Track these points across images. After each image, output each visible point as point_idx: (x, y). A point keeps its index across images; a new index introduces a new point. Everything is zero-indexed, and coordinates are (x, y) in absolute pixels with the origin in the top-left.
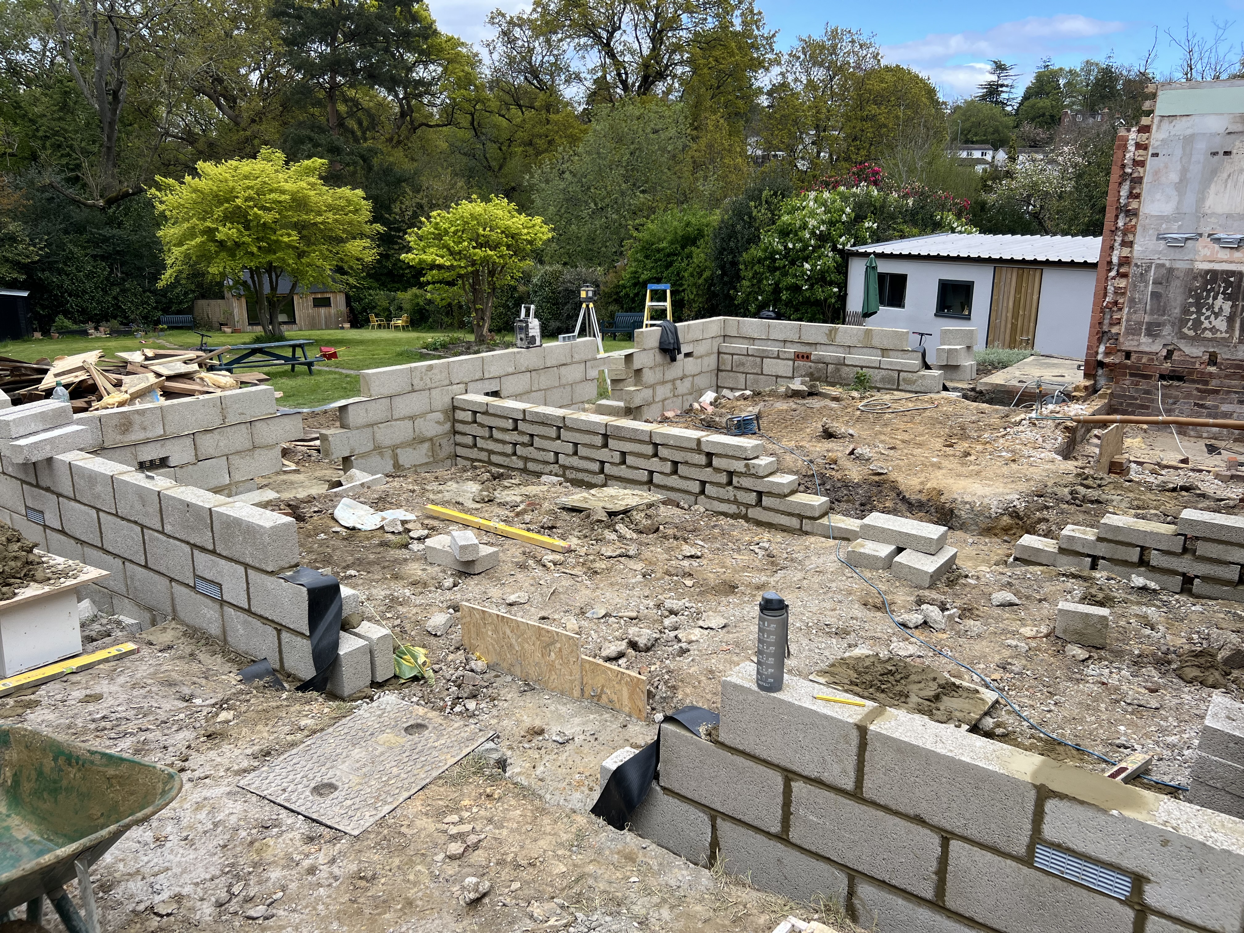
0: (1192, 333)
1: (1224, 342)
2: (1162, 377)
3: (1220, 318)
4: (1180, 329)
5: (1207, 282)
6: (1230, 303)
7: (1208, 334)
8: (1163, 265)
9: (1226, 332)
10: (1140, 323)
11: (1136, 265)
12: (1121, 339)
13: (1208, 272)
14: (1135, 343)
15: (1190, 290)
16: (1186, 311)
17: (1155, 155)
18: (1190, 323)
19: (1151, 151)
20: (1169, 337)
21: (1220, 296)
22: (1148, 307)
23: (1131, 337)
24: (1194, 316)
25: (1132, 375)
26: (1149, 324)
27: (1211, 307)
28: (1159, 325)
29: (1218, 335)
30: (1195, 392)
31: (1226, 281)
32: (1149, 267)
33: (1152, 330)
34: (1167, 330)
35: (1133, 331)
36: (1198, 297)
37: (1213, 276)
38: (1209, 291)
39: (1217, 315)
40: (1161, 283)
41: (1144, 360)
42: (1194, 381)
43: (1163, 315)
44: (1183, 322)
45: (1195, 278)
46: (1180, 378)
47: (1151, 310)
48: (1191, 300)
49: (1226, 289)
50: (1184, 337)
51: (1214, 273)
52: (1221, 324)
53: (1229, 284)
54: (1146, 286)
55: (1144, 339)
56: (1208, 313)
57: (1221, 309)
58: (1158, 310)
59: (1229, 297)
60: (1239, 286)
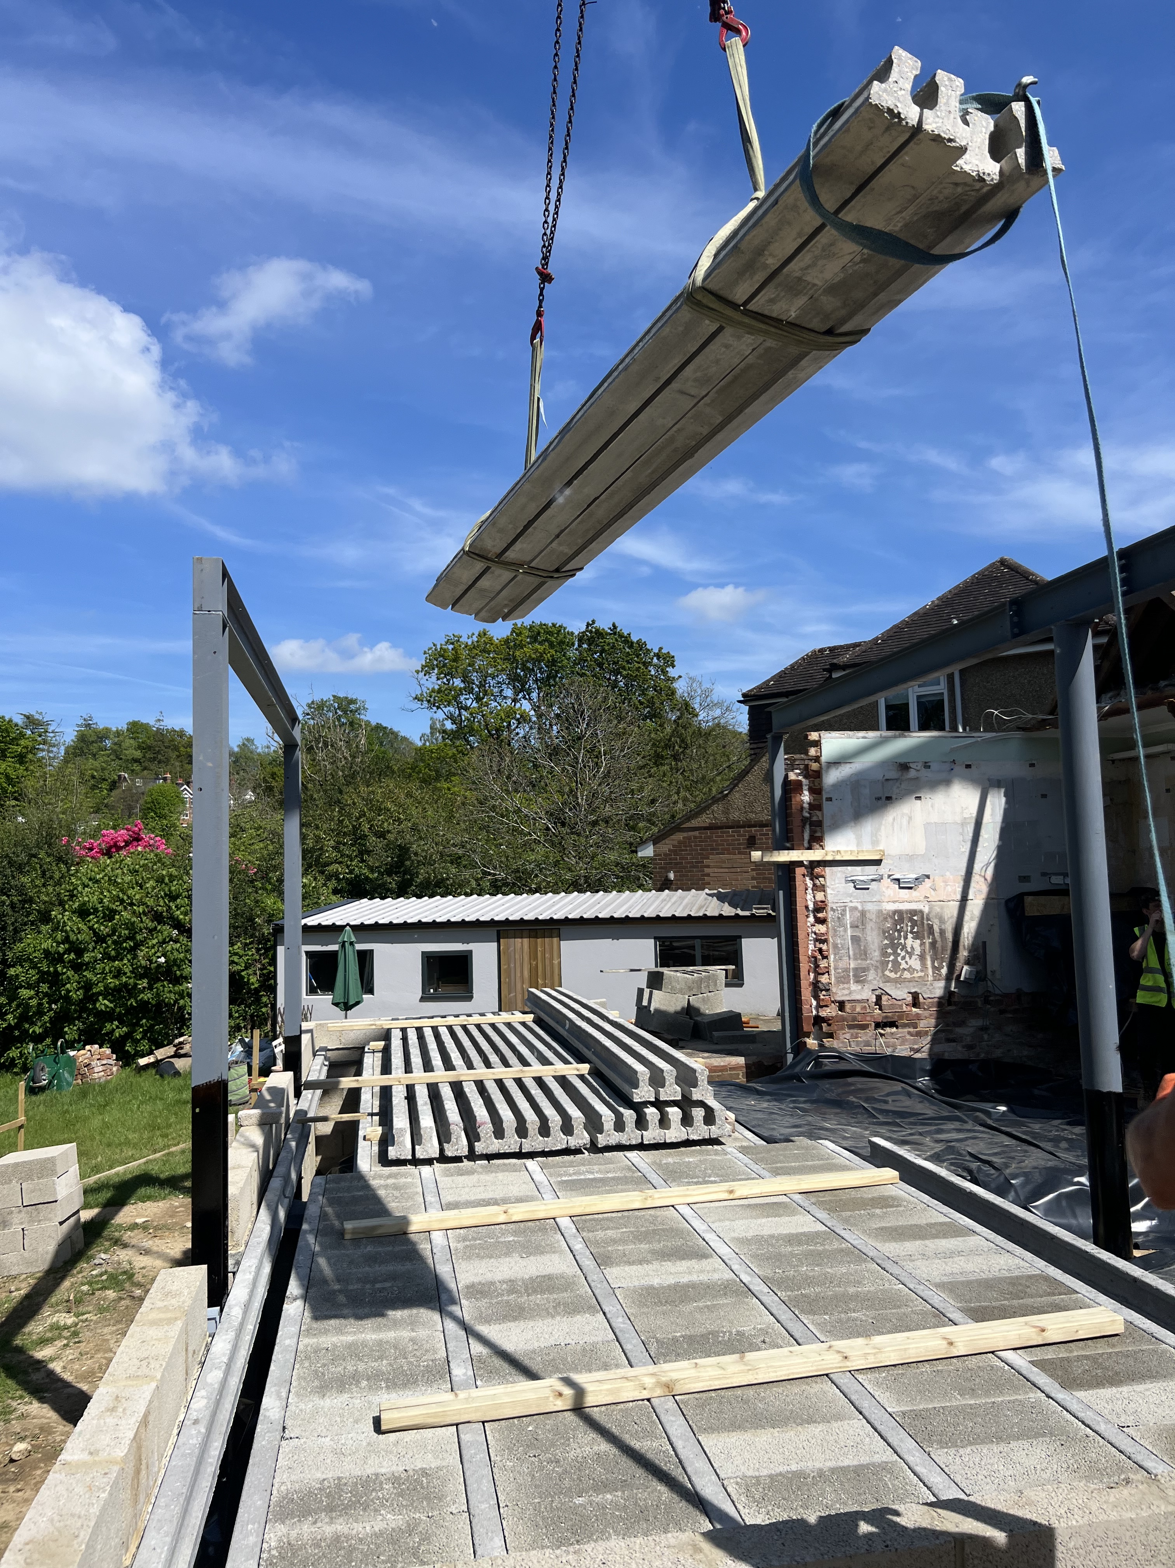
0: (892, 975)
1: (922, 980)
2: (878, 1025)
3: (914, 957)
4: (883, 972)
5: (896, 923)
6: (918, 941)
7: (907, 975)
8: (856, 908)
9: (922, 971)
10: (847, 970)
11: (832, 909)
12: (834, 990)
13: (895, 912)
14: (846, 992)
15: (884, 932)
16: (884, 954)
17: (829, 799)
18: (890, 965)
19: (825, 796)
20: (875, 982)
21: (910, 936)
22: (851, 953)
23: (842, 986)
24: (892, 958)
25: (851, 1027)
26: (855, 969)
27: (904, 947)
28: (865, 970)
29: (916, 975)
30: (908, 1037)
31: (911, 920)
32: (844, 911)
33: (859, 977)
34: (871, 975)
35: (843, 979)
36: (891, 938)
37: (899, 917)
38: (899, 931)
39: (910, 954)
40: (857, 927)
41: (858, 1010)
42: (905, 1026)
43: (866, 960)
44: (884, 964)
45: (885, 919)
46: (892, 1024)
47: (854, 955)
48: (886, 942)
49: (912, 927)
50: (888, 980)
51: (900, 913)
52: (915, 963)
53: (914, 924)
54: (845, 930)
55: (854, 987)
56: (903, 954)
57: (912, 948)
58: (861, 955)
59: (917, 936)
60: (923, 923)
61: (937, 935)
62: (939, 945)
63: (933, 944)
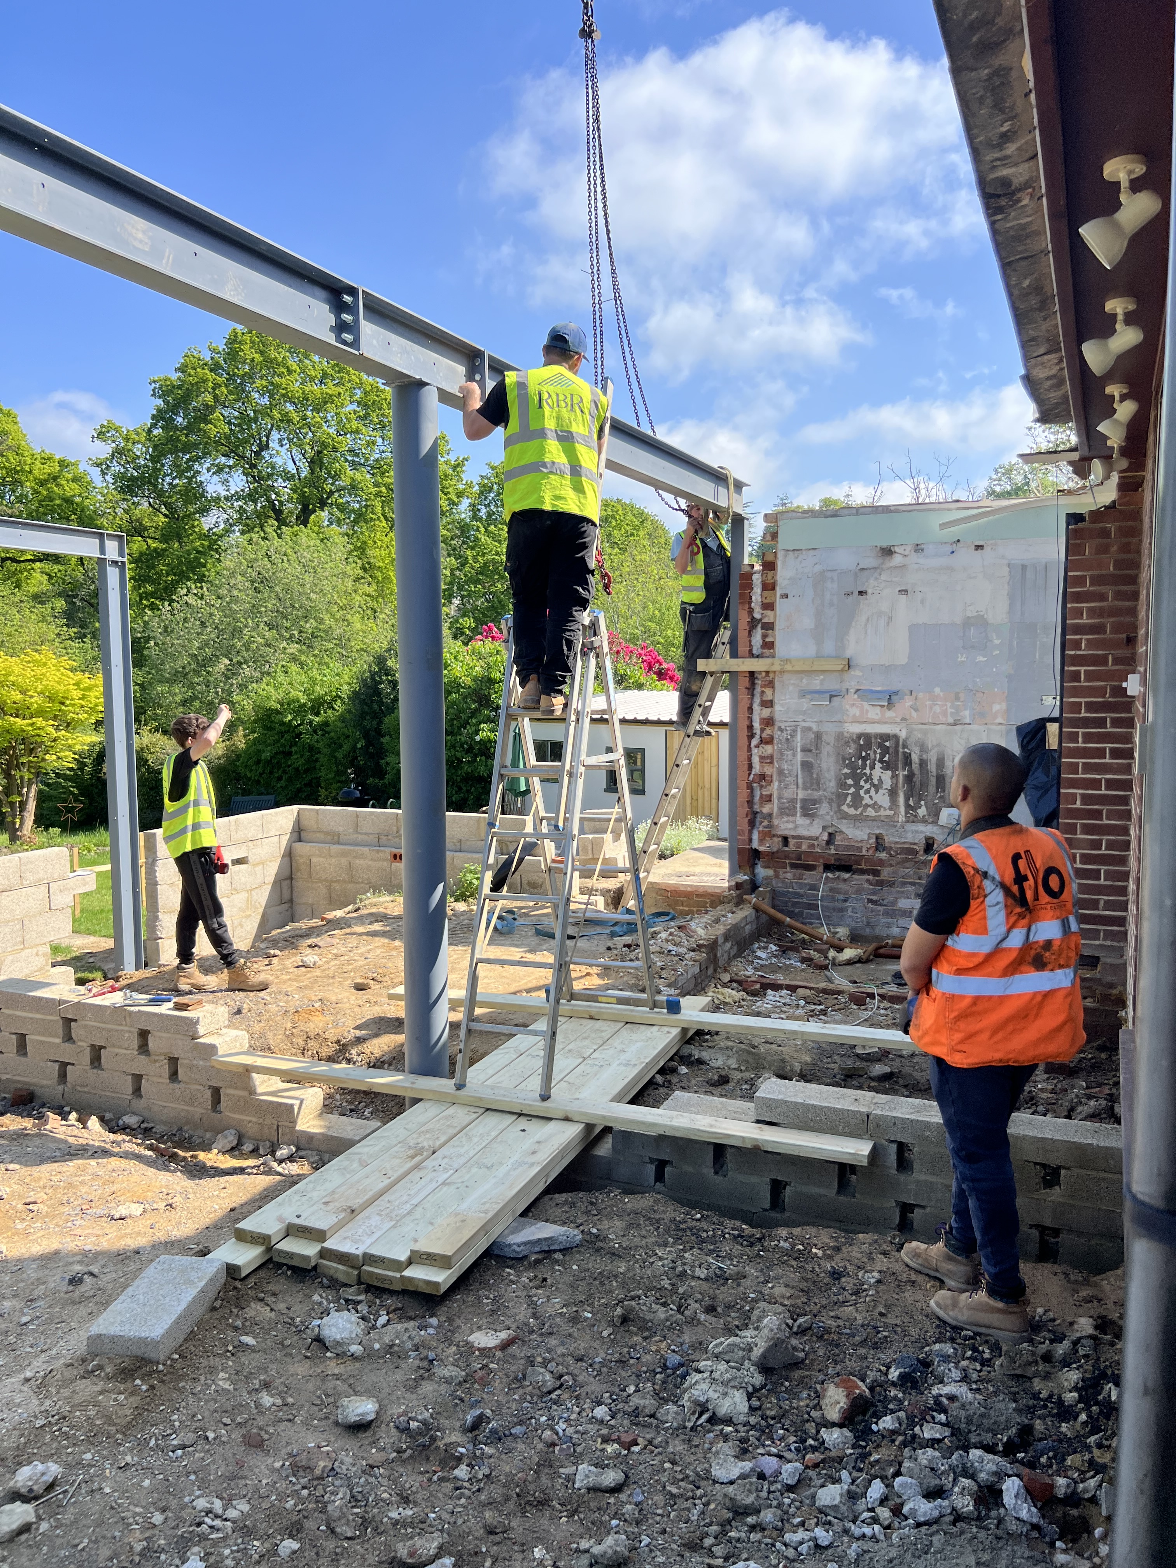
0: (852, 811)
1: (891, 822)
2: (827, 868)
3: (881, 792)
4: (839, 806)
5: (861, 748)
6: (889, 773)
7: (871, 812)
8: (809, 729)
9: (891, 809)
10: (793, 801)
11: (780, 729)
12: (776, 822)
13: (860, 736)
14: (791, 826)
15: (844, 759)
16: (842, 785)
17: (786, 596)
18: (849, 799)
19: (779, 591)
20: (828, 818)
21: (878, 765)
22: (800, 781)
23: (785, 819)
24: (852, 790)
25: (793, 866)
26: (804, 801)
27: (869, 779)
28: (815, 802)
29: (882, 813)
30: (866, 886)
31: (881, 746)
32: (795, 731)
33: (809, 809)
34: (824, 809)
35: (788, 811)
36: (853, 766)
37: (866, 742)
38: (864, 759)
39: (877, 788)
40: (810, 751)
41: (804, 847)
42: (862, 872)
43: (817, 790)
44: (841, 798)
45: (847, 743)
46: (847, 868)
47: (804, 783)
48: (846, 771)
49: (883, 755)
50: (845, 816)
51: (867, 737)
52: (883, 798)
53: (886, 750)
54: (794, 755)
55: (800, 820)
56: (867, 786)
57: (880, 780)
58: (812, 784)
59: (887, 766)
60: (897, 752)
61: (915, 766)
62: (917, 779)
63: (909, 779)
